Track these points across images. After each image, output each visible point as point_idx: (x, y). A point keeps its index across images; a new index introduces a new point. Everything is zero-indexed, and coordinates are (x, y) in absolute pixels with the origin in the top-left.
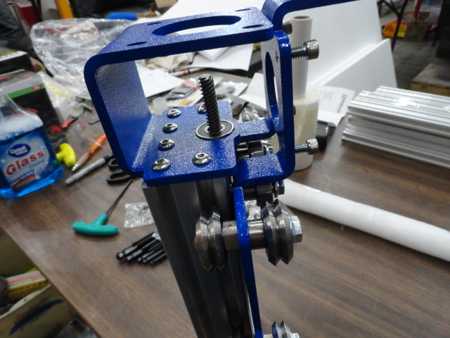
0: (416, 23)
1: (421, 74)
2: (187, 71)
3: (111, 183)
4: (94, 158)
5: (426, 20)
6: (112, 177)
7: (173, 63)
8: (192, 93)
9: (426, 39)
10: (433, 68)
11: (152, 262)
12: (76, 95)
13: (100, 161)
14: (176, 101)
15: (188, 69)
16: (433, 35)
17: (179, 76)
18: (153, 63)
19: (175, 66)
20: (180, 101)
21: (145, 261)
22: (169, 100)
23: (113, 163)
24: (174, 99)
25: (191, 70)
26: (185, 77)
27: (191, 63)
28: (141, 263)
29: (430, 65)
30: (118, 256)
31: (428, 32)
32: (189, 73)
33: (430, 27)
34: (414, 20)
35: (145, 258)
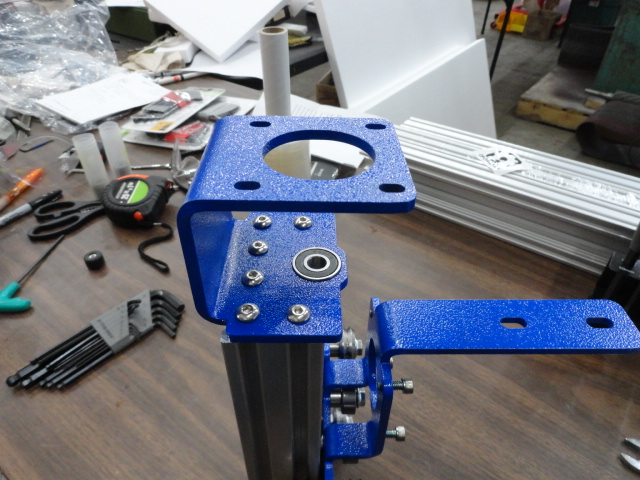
0: (540, 13)
1: (534, 88)
2: (179, 77)
3: (35, 239)
4: (17, 203)
5: (555, 10)
6: (37, 231)
7: (161, 64)
8: (174, 112)
9: (551, 37)
10: (550, 79)
11: (60, 386)
12: (7, 106)
13: (24, 207)
14: (149, 123)
15: (181, 74)
16: (560, 31)
17: (164, 85)
18: (133, 61)
19: (163, 68)
20: (155, 123)
21: (49, 385)
22: (137, 121)
23: (42, 211)
24: (146, 120)
25: (185, 76)
26: (175, 85)
27: (188, 65)
28: (44, 387)
29: (548, 76)
30: (8, 383)
31: (555, 27)
32: (183, 80)
33: (558, 19)
34: (538, 8)
35: (50, 381)
